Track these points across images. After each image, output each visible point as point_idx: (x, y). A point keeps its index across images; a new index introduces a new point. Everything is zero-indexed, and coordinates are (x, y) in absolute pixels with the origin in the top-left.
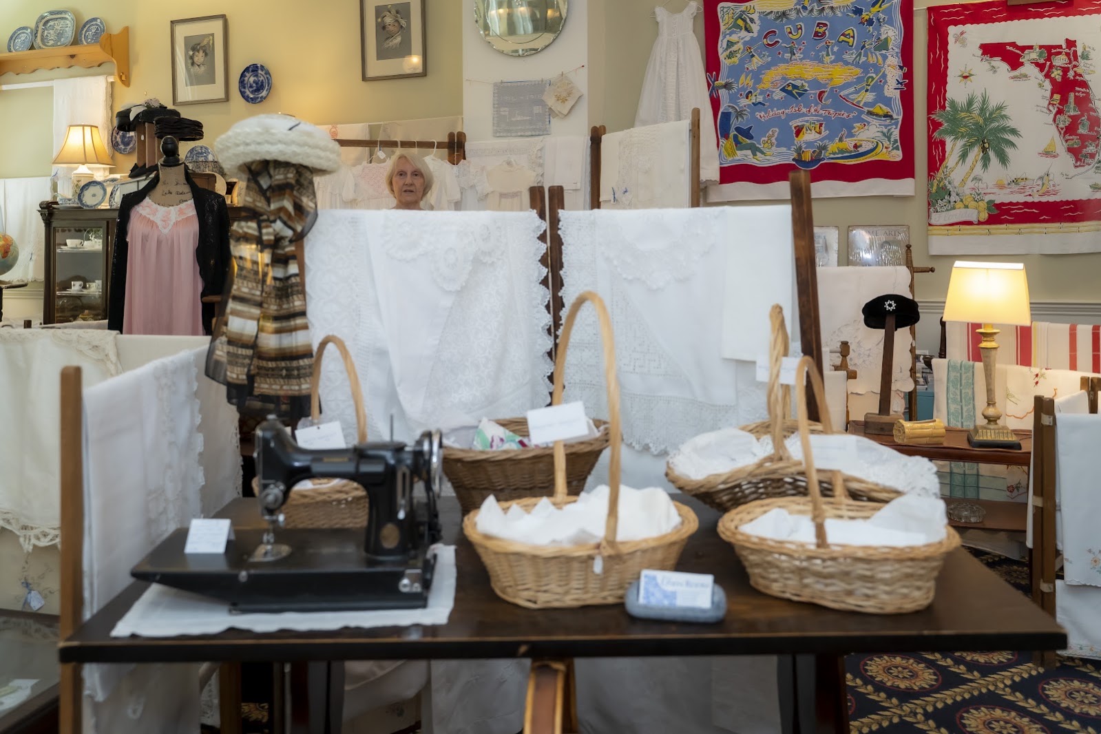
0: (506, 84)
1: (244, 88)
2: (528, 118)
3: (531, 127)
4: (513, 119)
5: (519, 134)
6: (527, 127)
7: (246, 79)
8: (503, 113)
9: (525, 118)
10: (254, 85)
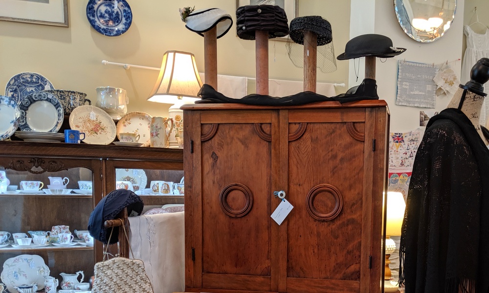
0: (407, 63)
1: (93, 16)
2: (423, 93)
3: (425, 101)
4: (412, 93)
5: (416, 105)
6: (422, 100)
7: (96, 7)
8: (405, 87)
9: (421, 93)
10: (107, 15)
